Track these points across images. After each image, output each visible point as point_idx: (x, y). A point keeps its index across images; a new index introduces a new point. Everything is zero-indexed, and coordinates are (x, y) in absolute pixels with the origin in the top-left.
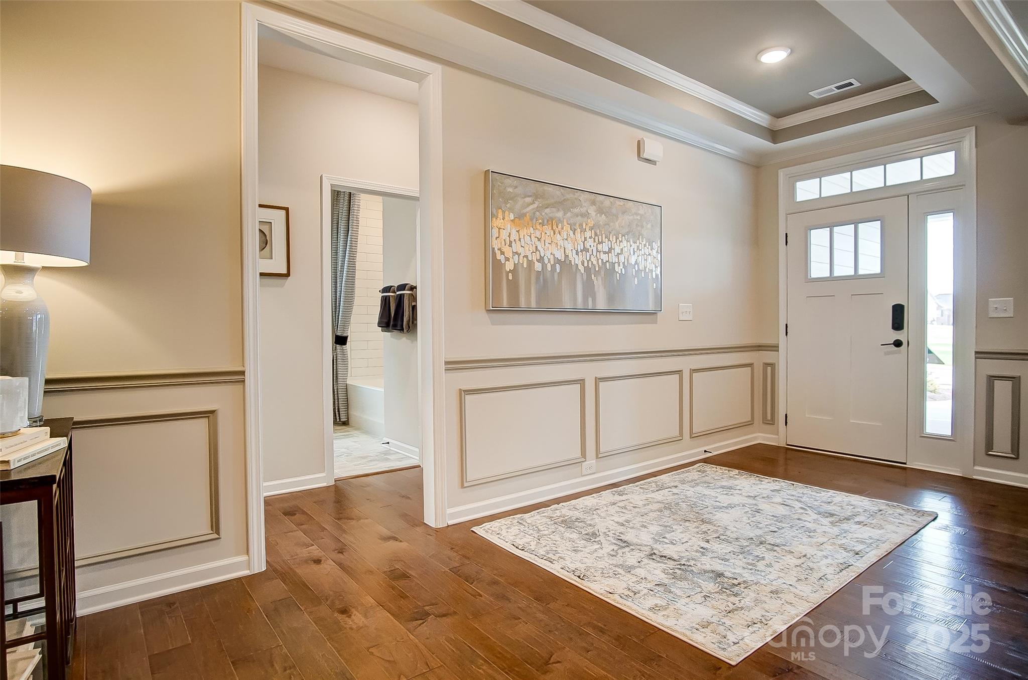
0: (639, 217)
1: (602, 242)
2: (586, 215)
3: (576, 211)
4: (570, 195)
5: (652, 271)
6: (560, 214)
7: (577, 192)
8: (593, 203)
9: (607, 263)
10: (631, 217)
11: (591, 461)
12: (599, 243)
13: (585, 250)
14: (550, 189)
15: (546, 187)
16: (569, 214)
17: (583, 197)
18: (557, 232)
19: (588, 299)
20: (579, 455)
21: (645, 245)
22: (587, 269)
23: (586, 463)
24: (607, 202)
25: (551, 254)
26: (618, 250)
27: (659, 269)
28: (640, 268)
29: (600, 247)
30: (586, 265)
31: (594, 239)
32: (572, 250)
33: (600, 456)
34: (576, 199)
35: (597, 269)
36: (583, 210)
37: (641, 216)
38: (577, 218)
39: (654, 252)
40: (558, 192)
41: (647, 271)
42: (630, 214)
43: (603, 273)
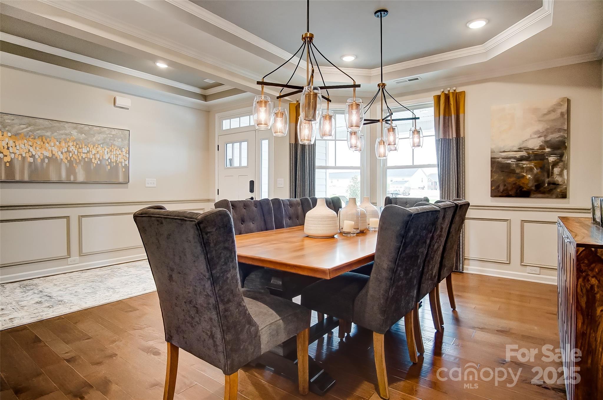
0: (111, 136)
1: (82, 148)
2: (71, 134)
3: (61, 132)
4: (57, 124)
5: (122, 162)
6: (49, 134)
7: (62, 123)
8: (75, 128)
9: (86, 158)
10: (105, 136)
11: (75, 257)
12: (79, 148)
13: (68, 151)
14: (41, 121)
15: (37, 120)
16: (55, 134)
17: (66, 125)
18: (46, 142)
19: (70, 176)
20: (66, 254)
21: (116, 150)
22: (70, 162)
23: (71, 258)
24: (87, 128)
25: (41, 153)
26: (94, 152)
27: (127, 161)
28: (113, 161)
29: (80, 150)
30: (69, 159)
31: (76, 147)
32: (58, 152)
33: (81, 255)
34: (61, 126)
35: (78, 161)
36: (67, 132)
37: (113, 135)
38: (62, 136)
39: (124, 153)
40: (47, 123)
41: (118, 162)
42: (105, 134)
43: (82, 163)
